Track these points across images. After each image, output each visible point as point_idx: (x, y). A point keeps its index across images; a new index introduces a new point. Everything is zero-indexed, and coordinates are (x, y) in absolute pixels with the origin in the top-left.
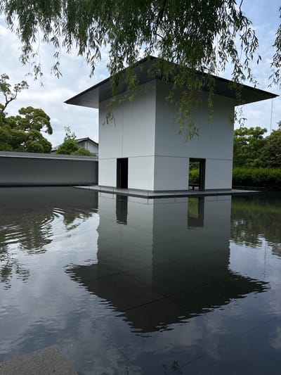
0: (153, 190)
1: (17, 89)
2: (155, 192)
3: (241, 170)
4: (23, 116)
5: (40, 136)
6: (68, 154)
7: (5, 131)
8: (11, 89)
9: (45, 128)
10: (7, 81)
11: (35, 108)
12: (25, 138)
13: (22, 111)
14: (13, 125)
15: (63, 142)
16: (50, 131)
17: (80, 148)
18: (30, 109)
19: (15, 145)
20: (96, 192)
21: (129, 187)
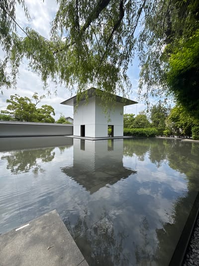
0: (94, 137)
1: (41, 98)
2: (96, 138)
3: (127, 129)
4: (43, 109)
5: (50, 116)
6: (62, 123)
7: (36, 114)
8: (39, 98)
9: (52, 113)
10: (37, 95)
11: (48, 105)
12: (44, 117)
13: (43, 107)
14: (39, 112)
15: (59, 118)
16: (54, 114)
17: (66, 121)
18: (46, 106)
19: (40, 120)
20: (73, 138)
21: (85, 136)
